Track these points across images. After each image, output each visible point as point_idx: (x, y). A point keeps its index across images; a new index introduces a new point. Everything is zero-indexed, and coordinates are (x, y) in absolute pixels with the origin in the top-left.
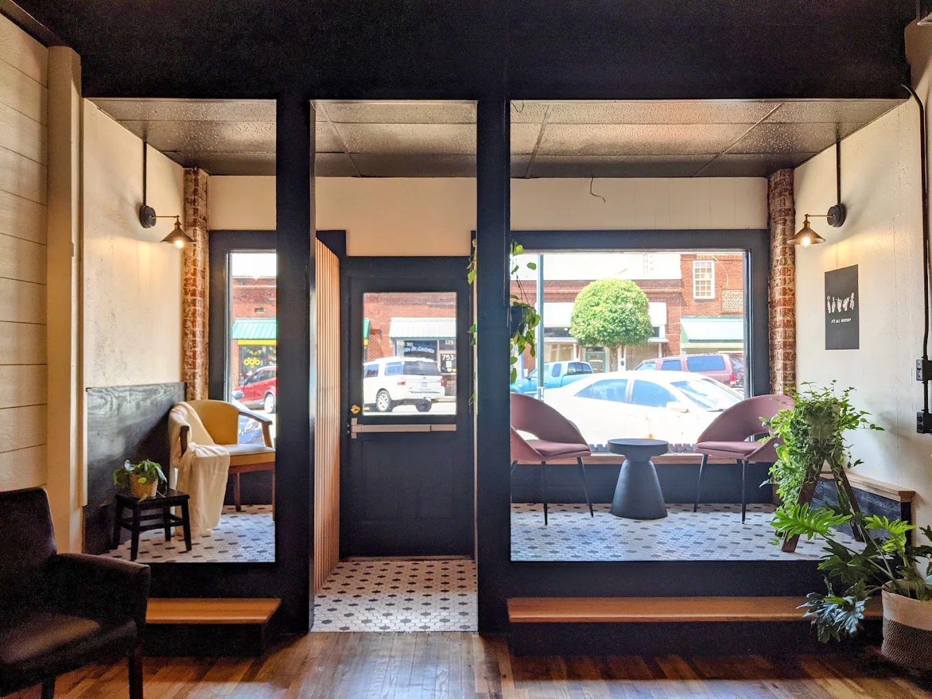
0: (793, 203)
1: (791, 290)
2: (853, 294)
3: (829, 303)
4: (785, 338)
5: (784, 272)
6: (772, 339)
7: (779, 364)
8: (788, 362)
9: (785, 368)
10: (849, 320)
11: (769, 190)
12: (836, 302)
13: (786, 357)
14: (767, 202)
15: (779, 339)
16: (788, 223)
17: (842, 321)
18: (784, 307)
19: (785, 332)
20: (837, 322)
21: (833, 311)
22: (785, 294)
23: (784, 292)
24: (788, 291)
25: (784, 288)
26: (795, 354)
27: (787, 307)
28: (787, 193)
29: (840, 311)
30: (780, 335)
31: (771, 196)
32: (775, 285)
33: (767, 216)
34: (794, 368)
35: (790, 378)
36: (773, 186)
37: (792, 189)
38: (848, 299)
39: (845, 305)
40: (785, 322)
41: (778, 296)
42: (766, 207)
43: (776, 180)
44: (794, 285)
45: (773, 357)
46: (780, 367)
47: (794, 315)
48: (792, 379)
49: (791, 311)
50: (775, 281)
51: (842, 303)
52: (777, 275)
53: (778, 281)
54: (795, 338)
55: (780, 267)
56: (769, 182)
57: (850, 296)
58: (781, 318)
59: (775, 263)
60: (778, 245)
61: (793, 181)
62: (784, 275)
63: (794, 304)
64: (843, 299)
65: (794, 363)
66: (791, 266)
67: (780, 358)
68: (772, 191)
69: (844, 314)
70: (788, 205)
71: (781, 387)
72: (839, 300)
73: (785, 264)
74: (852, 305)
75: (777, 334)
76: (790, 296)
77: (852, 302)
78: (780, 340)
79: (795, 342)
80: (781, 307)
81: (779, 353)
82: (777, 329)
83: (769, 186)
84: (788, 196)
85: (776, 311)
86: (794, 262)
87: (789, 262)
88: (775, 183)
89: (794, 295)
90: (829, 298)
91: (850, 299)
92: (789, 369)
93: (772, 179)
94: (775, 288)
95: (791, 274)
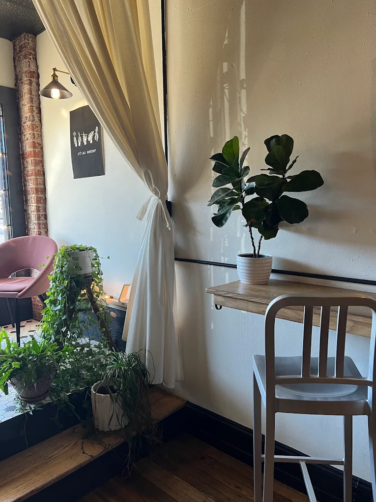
0: (37, 67)
1: (40, 145)
2: (97, 127)
3: (75, 138)
4: (37, 184)
5: (33, 127)
6: (25, 186)
7: (32, 207)
8: (41, 205)
9: (38, 210)
10: (94, 151)
11: (14, 53)
12: (82, 136)
13: (38, 201)
14: (13, 64)
15: (31, 185)
16: (34, 84)
17: (88, 152)
18: (35, 158)
19: (37, 179)
20: (83, 153)
21: (79, 145)
22: (34, 147)
23: (34, 145)
24: (37, 145)
25: (34, 142)
26: (46, 198)
27: (37, 159)
28: (31, 57)
29: (85, 144)
30: (32, 182)
31: (17, 58)
32: (26, 139)
33: (13, 77)
34: (45, 210)
35: (43, 218)
36: (18, 49)
37: (35, 55)
38: (93, 132)
39: (90, 139)
40: (37, 171)
41: (28, 148)
42: (13, 69)
43: (20, 44)
44: (42, 140)
45: (27, 201)
46: (34, 209)
47: (43, 166)
48: (44, 219)
49: (40, 162)
50: (25, 135)
51: (88, 137)
52: (27, 130)
53: (28, 136)
54: (44, 185)
55: (29, 123)
56: (14, 46)
57: (94, 129)
58: (33, 168)
59: (24, 120)
60: (26, 103)
61: (36, 47)
62: (33, 130)
63: (42, 156)
64: (88, 133)
65: (45, 205)
66: (39, 123)
67: (33, 202)
68: (17, 54)
69: (89, 146)
70: (33, 68)
71: (36, 226)
72: (84, 135)
73: (33, 121)
74: (97, 138)
75: (30, 182)
76: (40, 150)
77: (97, 134)
78: (32, 187)
79: (45, 188)
80: (33, 158)
81: (32, 198)
82: (29, 178)
83: (15, 50)
84: (32, 59)
85: (27, 162)
86: (40, 121)
87: (37, 119)
88: (20, 47)
89: (42, 148)
90: (75, 134)
91: (95, 132)
92: (41, 211)
93: (17, 43)
94: (26, 142)
95: (39, 130)
